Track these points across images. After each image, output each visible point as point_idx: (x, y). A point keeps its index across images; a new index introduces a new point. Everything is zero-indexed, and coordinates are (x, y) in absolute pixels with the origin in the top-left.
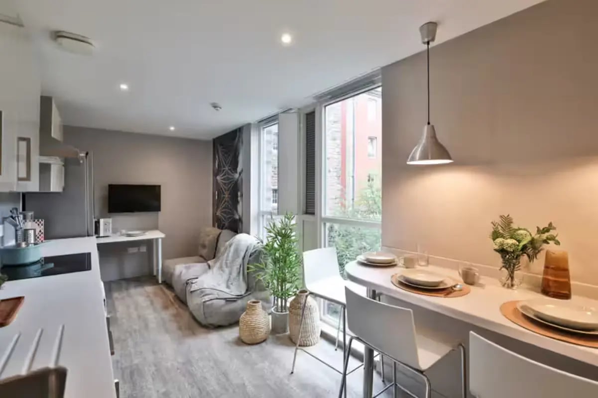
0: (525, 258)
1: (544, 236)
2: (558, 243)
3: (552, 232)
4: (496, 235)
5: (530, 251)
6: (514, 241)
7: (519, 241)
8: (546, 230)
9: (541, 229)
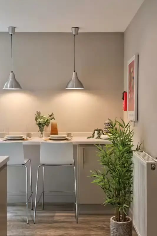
0: (45, 126)
1: (51, 118)
2: (55, 119)
3: (53, 116)
4: (36, 119)
5: (47, 124)
6: (43, 120)
7: (44, 120)
8: (51, 115)
9: (50, 115)
